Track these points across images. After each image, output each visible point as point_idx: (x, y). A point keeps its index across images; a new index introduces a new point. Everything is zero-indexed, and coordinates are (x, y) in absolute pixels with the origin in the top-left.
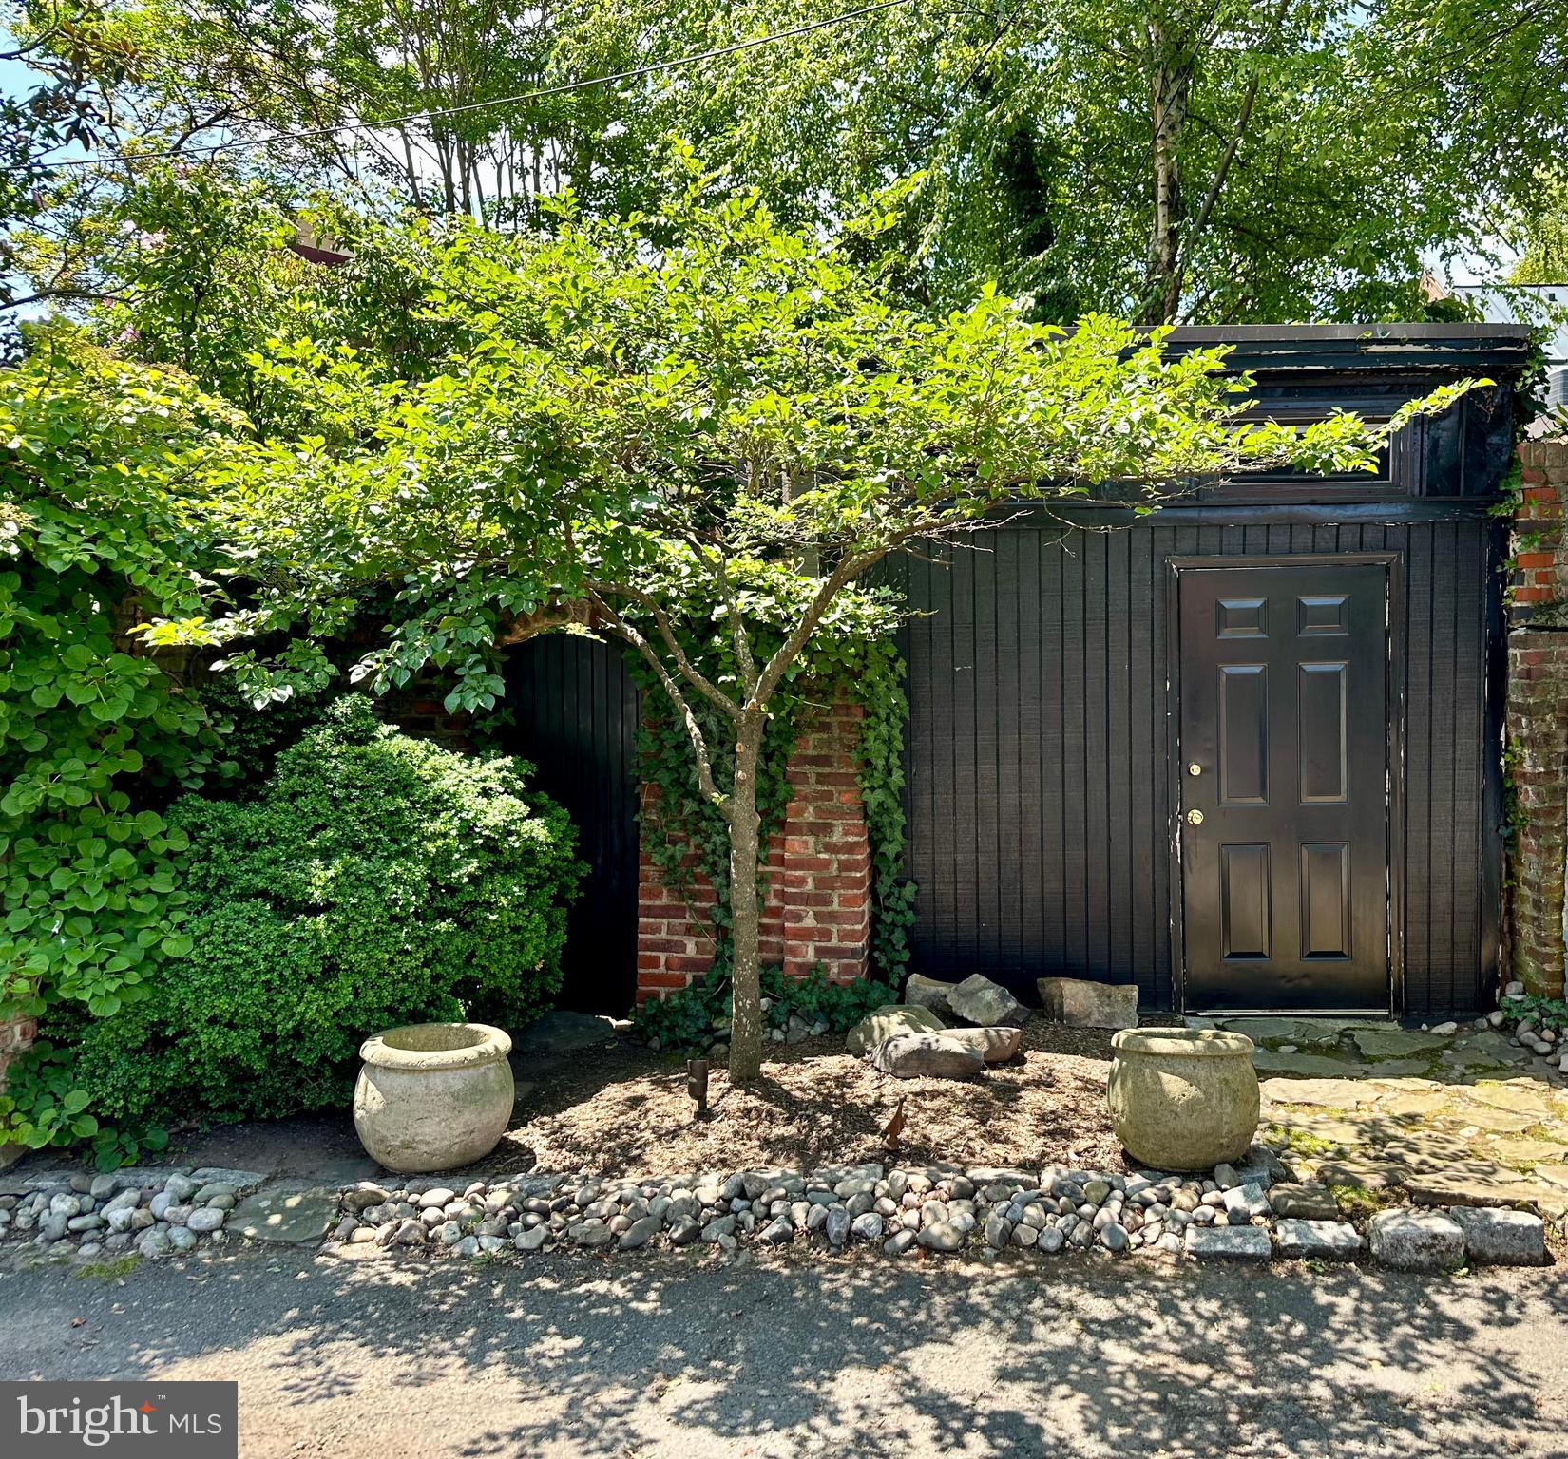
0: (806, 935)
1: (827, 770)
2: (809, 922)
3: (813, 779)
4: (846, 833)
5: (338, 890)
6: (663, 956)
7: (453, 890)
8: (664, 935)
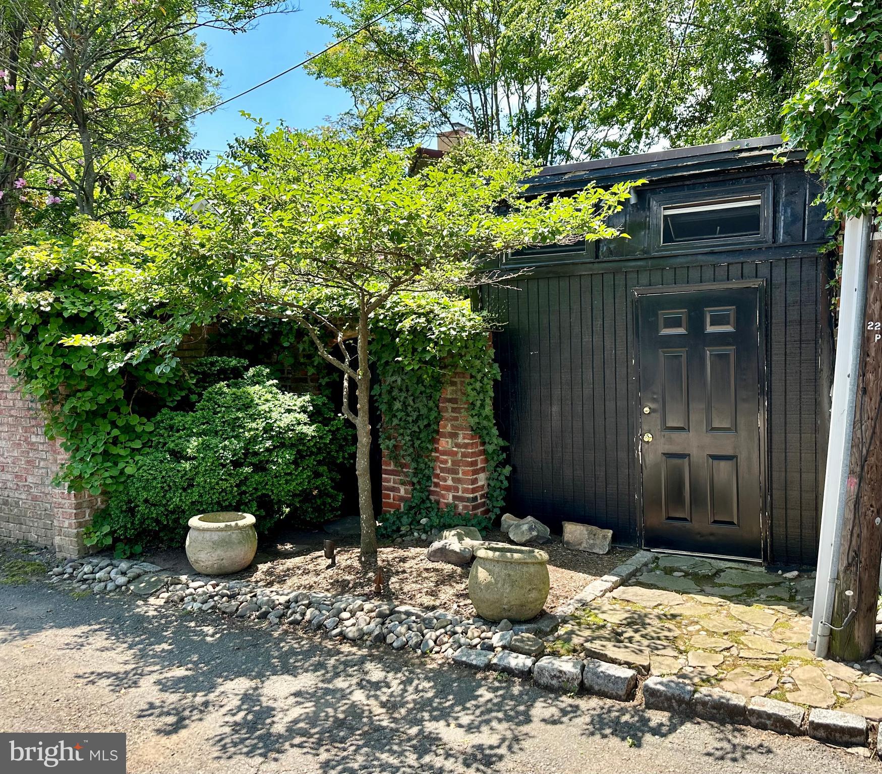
0: (448, 488)
1: (456, 406)
2: (450, 482)
3: (450, 410)
4: (464, 438)
5: (198, 451)
6: (392, 494)
7: (256, 454)
8: (391, 484)
